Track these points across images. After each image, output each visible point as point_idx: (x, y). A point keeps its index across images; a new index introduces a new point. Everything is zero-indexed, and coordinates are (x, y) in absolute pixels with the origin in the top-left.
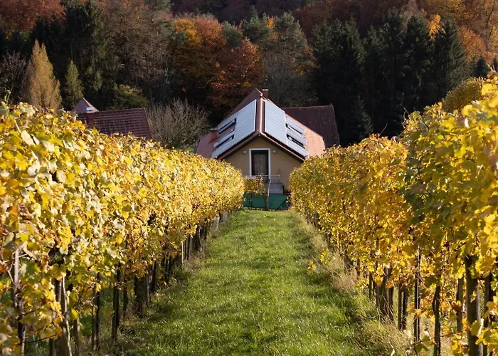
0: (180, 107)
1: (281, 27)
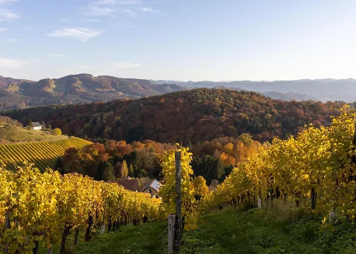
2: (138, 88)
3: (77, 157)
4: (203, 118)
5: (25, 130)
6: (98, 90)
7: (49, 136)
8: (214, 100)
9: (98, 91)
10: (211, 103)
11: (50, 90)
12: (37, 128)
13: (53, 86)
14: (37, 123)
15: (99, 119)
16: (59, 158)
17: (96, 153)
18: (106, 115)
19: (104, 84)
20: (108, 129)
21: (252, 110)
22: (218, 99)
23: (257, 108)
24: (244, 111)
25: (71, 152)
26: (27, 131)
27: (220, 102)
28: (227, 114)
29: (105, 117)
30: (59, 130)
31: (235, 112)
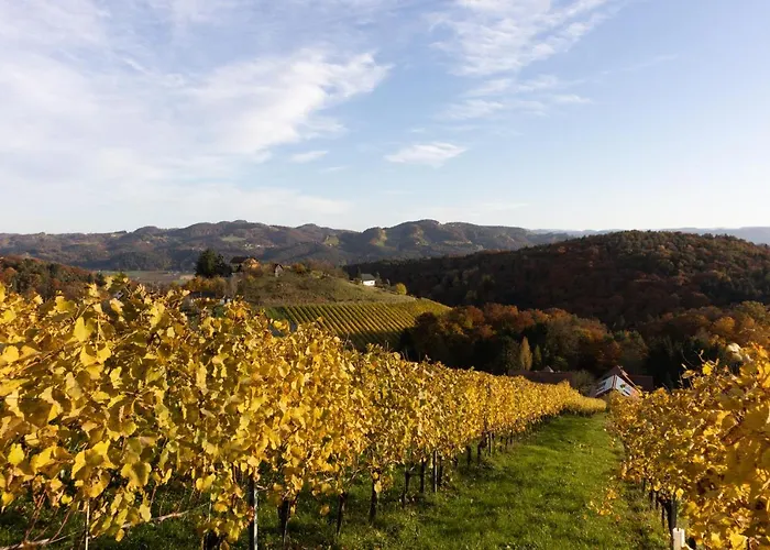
0: (584, 372)
1: (632, 337)
2: (506, 239)
3: (437, 329)
4: (639, 277)
5: (351, 285)
6: (447, 242)
7: (388, 295)
8: (656, 248)
9: (447, 245)
10: (650, 253)
11: (379, 244)
12: (370, 283)
13: (384, 238)
14: (370, 275)
15: (456, 279)
16: (406, 329)
17: (469, 324)
18: (466, 273)
19: (456, 235)
20: (471, 294)
21: (736, 266)
22: (663, 247)
23: (744, 261)
24: (720, 268)
25: (427, 320)
26: (353, 285)
27: (670, 252)
28: (686, 271)
29: (465, 275)
30: (402, 287)
31: (700, 269)
